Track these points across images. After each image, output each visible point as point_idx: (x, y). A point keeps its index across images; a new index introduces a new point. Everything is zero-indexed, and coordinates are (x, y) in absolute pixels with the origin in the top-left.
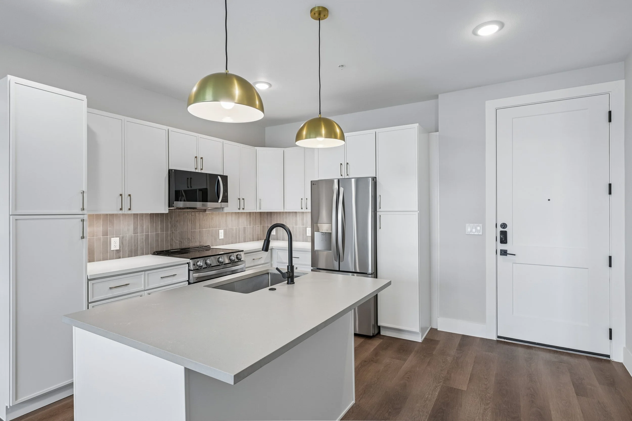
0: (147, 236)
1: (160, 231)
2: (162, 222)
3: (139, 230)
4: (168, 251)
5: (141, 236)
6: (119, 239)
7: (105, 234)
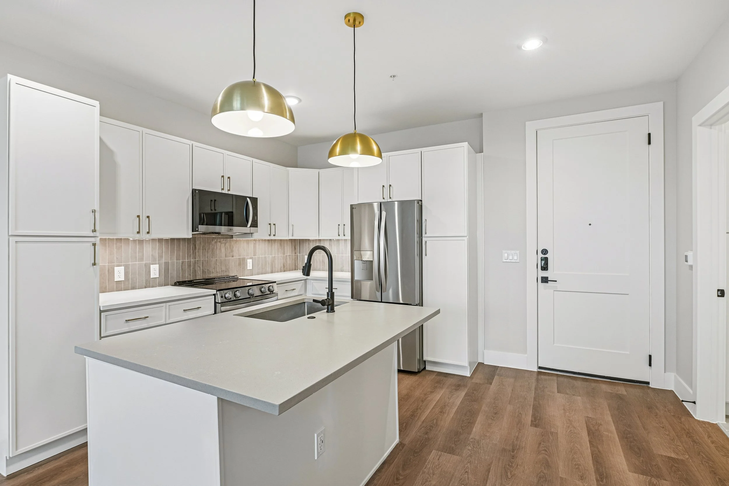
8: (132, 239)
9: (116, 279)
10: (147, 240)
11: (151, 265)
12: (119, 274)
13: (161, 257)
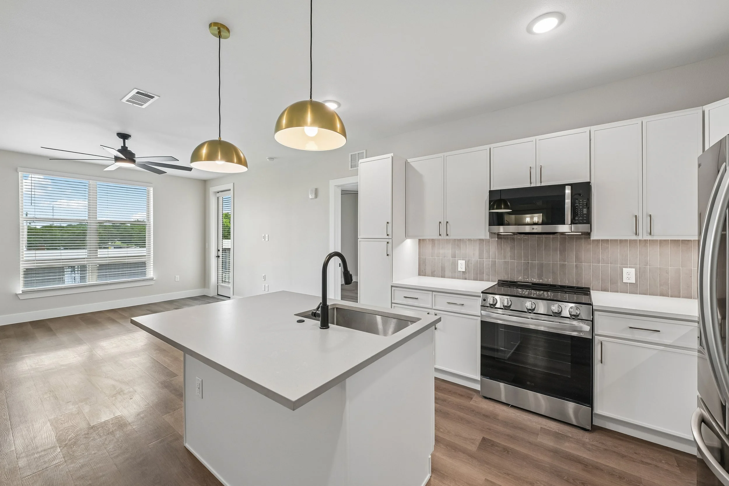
0: (494, 263)
1: (510, 259)
2: (513, 248)
3: (485, 255)
4: (515, 283)
5: (487, 262)
6: (465, 262)
7: (454, 256)
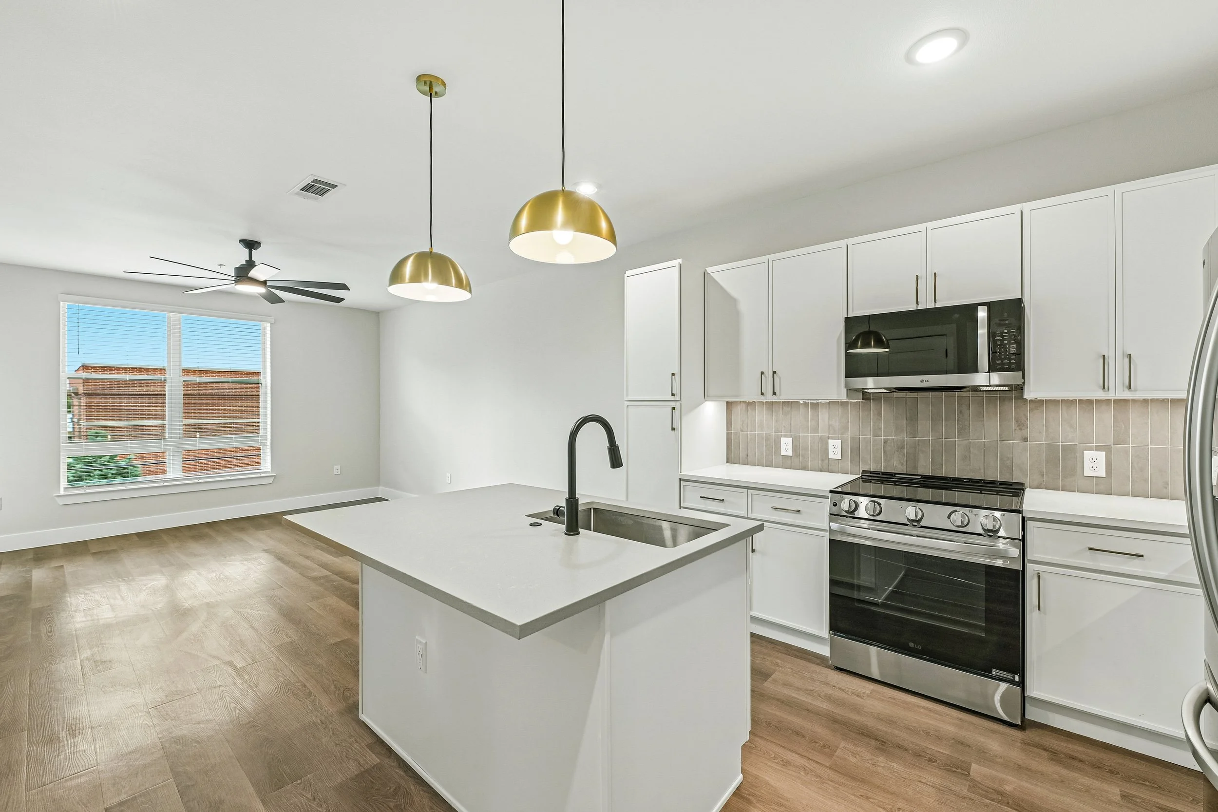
8: (802, 402)
9: (783, 453)
10: (823, 403)
11: (829, 440)
12: (786, 447)
13: (845, 428)
